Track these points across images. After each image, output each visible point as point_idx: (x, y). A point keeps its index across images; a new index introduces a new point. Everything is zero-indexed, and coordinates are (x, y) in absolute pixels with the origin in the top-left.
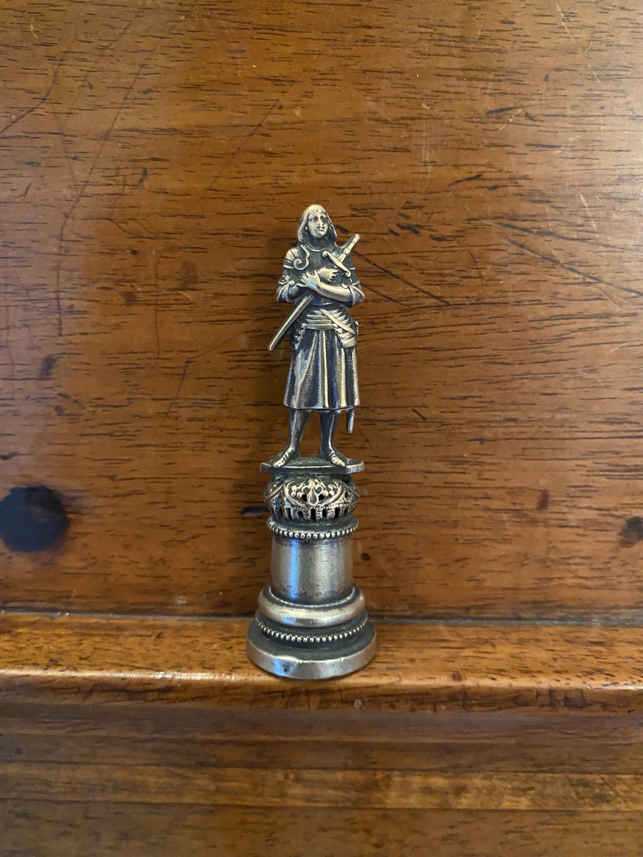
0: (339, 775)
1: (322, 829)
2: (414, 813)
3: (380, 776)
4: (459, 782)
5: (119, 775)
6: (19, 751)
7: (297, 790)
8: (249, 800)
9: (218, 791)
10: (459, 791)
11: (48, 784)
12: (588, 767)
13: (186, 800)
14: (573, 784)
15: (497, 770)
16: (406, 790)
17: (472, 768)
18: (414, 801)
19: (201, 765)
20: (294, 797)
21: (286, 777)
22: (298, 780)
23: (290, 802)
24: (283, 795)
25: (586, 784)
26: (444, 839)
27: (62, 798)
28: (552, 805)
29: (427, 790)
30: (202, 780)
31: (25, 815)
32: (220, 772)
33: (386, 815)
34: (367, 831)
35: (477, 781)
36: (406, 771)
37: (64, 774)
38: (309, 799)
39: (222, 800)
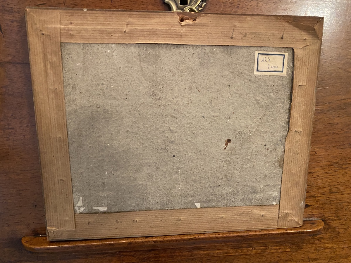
0: (261, 248)
1: (258, 257)
2: (273, 253)
3: (267, 247)
4: (279, 247)
5: (226, 251)
6: (209, 249)
7: (254, 251)
8: (247, 253)
9: (242, 252)
10: (279, 249)
11: (214, 254)
12: (299, 243)
13: (236, 254)
14: (297, 246)
15: (285, 245)
16: (271, 249)
17: (281, 245)
18: (273, 251)
19: (239, 248)
20: (254, 252)
21: (253, 249)
22: (255, 249)
23: (253, 253)
24: (252, 252)
25: (299, 246)
26: (277, 257)
27: (216, 256)
28: (294, 250)
29: (275, 249)
30: (239, 251)
31: (209, 260)
32: (242, 249)
33: (268, 254)
34: (265, 257)
35: (282, 247)
36: (271, 246)
37: (217, 251)
38: (256, 252)
39: (242, 254)
